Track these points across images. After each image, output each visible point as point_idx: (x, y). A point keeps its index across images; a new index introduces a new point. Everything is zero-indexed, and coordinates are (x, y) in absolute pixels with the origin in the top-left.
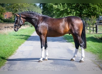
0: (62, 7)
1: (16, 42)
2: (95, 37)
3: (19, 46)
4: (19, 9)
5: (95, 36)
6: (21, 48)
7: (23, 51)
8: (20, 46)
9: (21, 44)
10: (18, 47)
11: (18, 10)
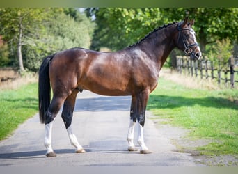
0: (147, 15)
1: (13, 115)
2: (223, 97)
3: (19, 122)
4: (20, 28)
5: (225, 94)
6: (25, 126)
7: (29, 132)
8: (22, 123)
9: (24, 120)
10: (16, 126)
11: (16, 30)
